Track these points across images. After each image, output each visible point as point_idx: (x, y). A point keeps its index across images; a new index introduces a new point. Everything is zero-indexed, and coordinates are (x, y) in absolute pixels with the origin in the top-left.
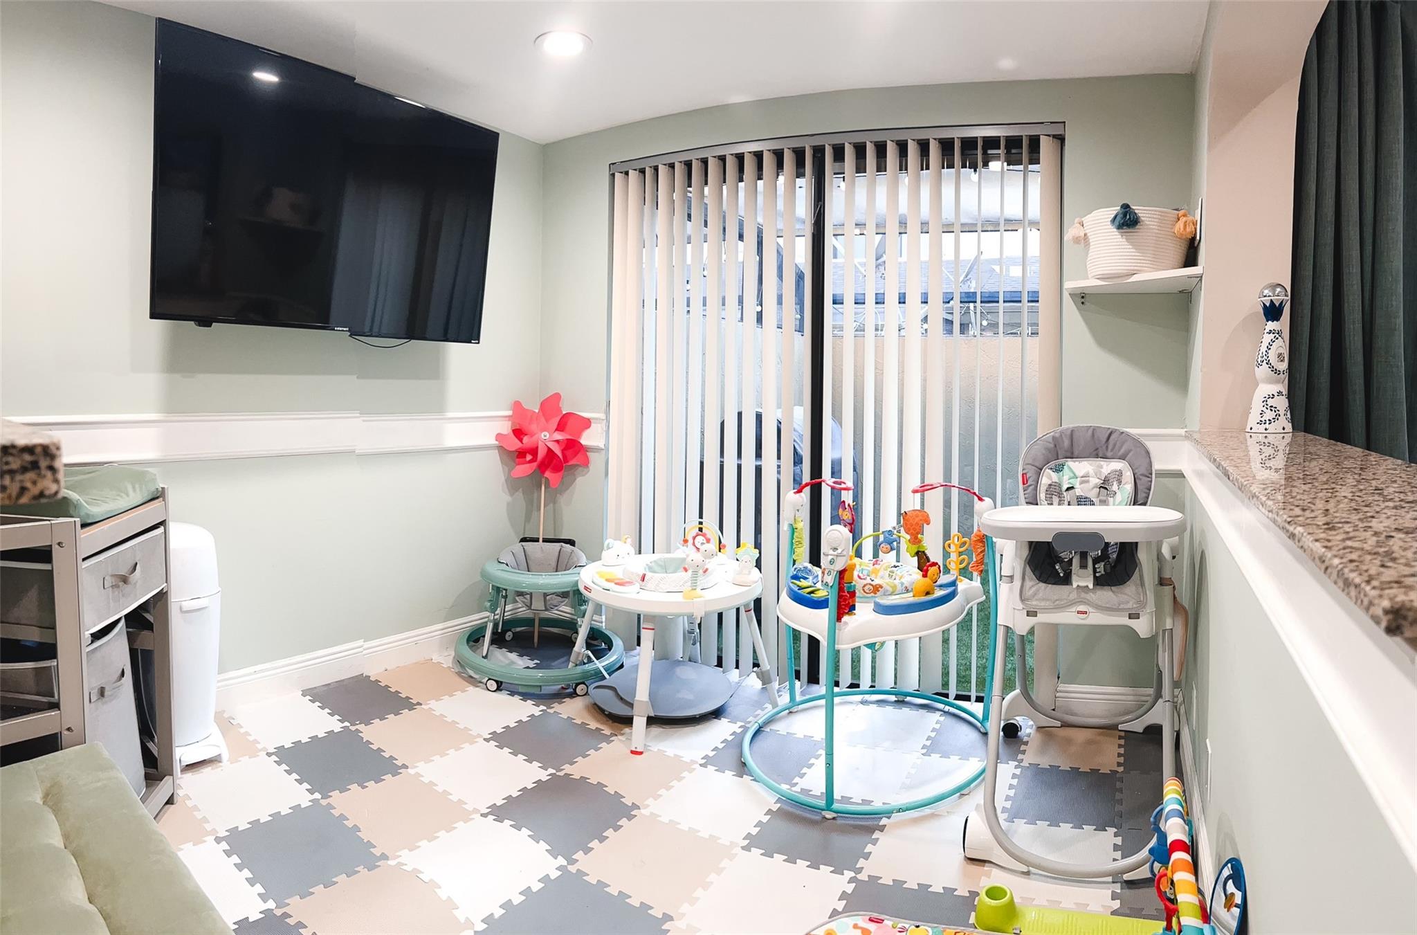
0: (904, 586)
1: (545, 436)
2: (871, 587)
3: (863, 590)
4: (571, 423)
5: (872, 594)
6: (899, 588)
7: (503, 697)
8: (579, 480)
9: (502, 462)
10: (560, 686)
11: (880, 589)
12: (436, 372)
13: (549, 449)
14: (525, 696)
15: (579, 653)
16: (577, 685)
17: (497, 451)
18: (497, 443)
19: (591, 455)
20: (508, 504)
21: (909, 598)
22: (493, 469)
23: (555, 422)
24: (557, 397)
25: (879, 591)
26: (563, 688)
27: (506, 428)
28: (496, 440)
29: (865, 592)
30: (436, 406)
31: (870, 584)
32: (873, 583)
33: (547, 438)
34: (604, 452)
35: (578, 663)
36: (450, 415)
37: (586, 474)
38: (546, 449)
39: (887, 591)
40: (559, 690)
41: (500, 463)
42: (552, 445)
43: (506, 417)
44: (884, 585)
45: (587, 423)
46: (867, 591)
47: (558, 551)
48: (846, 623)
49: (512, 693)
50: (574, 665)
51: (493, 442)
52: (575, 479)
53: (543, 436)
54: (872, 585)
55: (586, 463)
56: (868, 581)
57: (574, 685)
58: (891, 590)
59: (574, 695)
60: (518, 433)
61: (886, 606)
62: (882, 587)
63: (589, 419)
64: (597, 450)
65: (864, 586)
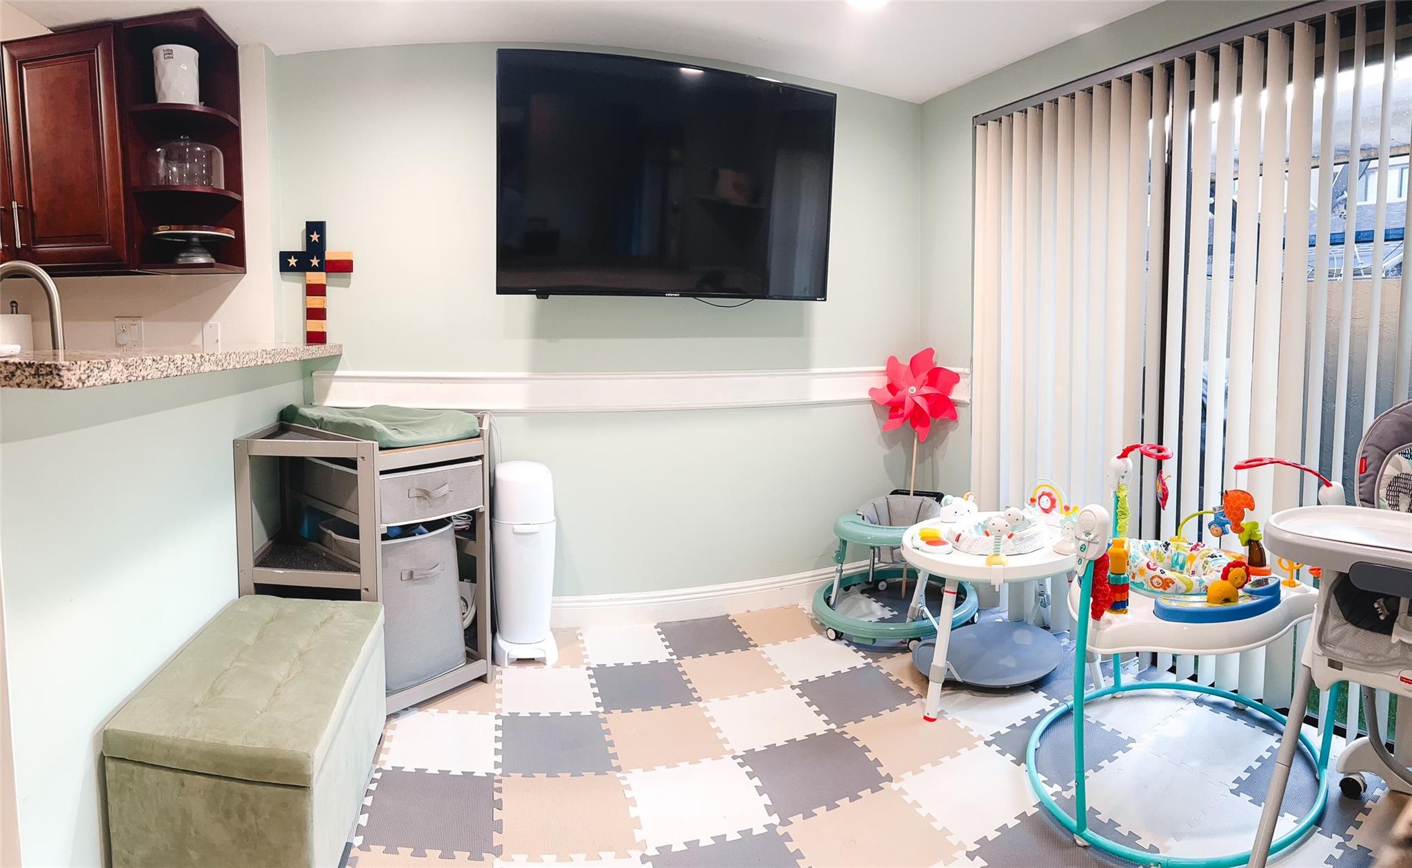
0: (1203, 585)
1: (912, 391)
2: (1160, 581)
3: (1152, 582)
4: (941, 377)
5: (1161, 590)
6: (1196, 587)
7: (840, 646)
8: (951, 434)
9: (877, 417)
10: (900, 641)
11: (1170, 584)
12: (800, 329)
13: (916, 404)
14: (860, 647)
15: (915, 609)
16: (911, 640)
17: (871, 405)
18: (870, 397)
19: (959, 410)
20: (885, 457)
21: (1197, 603)
22: (869, 424)
23: (924, 376)
24: (930, 352)
25: (1169, 587)
26: (902, 643)
27: (881, 382)
28: (870, 395)
29: (1153, 585)
30: (802, 361)
31: (1159, 577)
32: (1163, 576)
33: (914, 392)
34: (969, 406)
35: (914, 618)
36: (814, 370)
37: (956, 428)
38: (914, 404)
39: (1180, 588)
40: (898, 644)
41: (875, 416)
42: (920, 401)
43: (882, 372)
44: (1177, 581)
45: (955, 378)
46: (1156, 585)
47: (919, 504)
48: (1109, 622)
49: (850, 643)
50: (911, 620)
51: (867, 396)
52: (948, 433)
53: (910, 391)
54: (1161, 578)
55: (954, 417)
56: (1158, 572)
57: (908, 640)
58: (1185, 587)
59: (906, 650)
60: (892, 388)
61: (1165, 609)
62: (1173, 583)
63: (957, 374)
64: (964, 404)
65: (1153, 578)
